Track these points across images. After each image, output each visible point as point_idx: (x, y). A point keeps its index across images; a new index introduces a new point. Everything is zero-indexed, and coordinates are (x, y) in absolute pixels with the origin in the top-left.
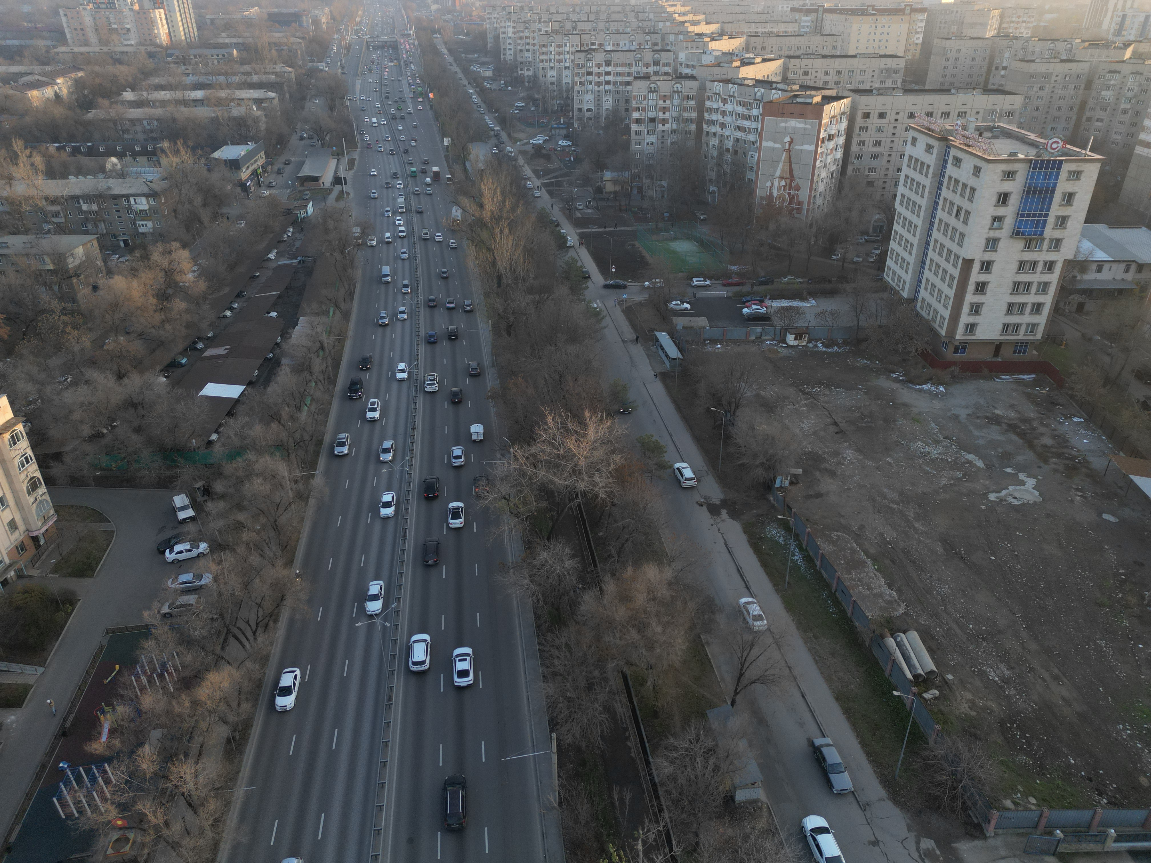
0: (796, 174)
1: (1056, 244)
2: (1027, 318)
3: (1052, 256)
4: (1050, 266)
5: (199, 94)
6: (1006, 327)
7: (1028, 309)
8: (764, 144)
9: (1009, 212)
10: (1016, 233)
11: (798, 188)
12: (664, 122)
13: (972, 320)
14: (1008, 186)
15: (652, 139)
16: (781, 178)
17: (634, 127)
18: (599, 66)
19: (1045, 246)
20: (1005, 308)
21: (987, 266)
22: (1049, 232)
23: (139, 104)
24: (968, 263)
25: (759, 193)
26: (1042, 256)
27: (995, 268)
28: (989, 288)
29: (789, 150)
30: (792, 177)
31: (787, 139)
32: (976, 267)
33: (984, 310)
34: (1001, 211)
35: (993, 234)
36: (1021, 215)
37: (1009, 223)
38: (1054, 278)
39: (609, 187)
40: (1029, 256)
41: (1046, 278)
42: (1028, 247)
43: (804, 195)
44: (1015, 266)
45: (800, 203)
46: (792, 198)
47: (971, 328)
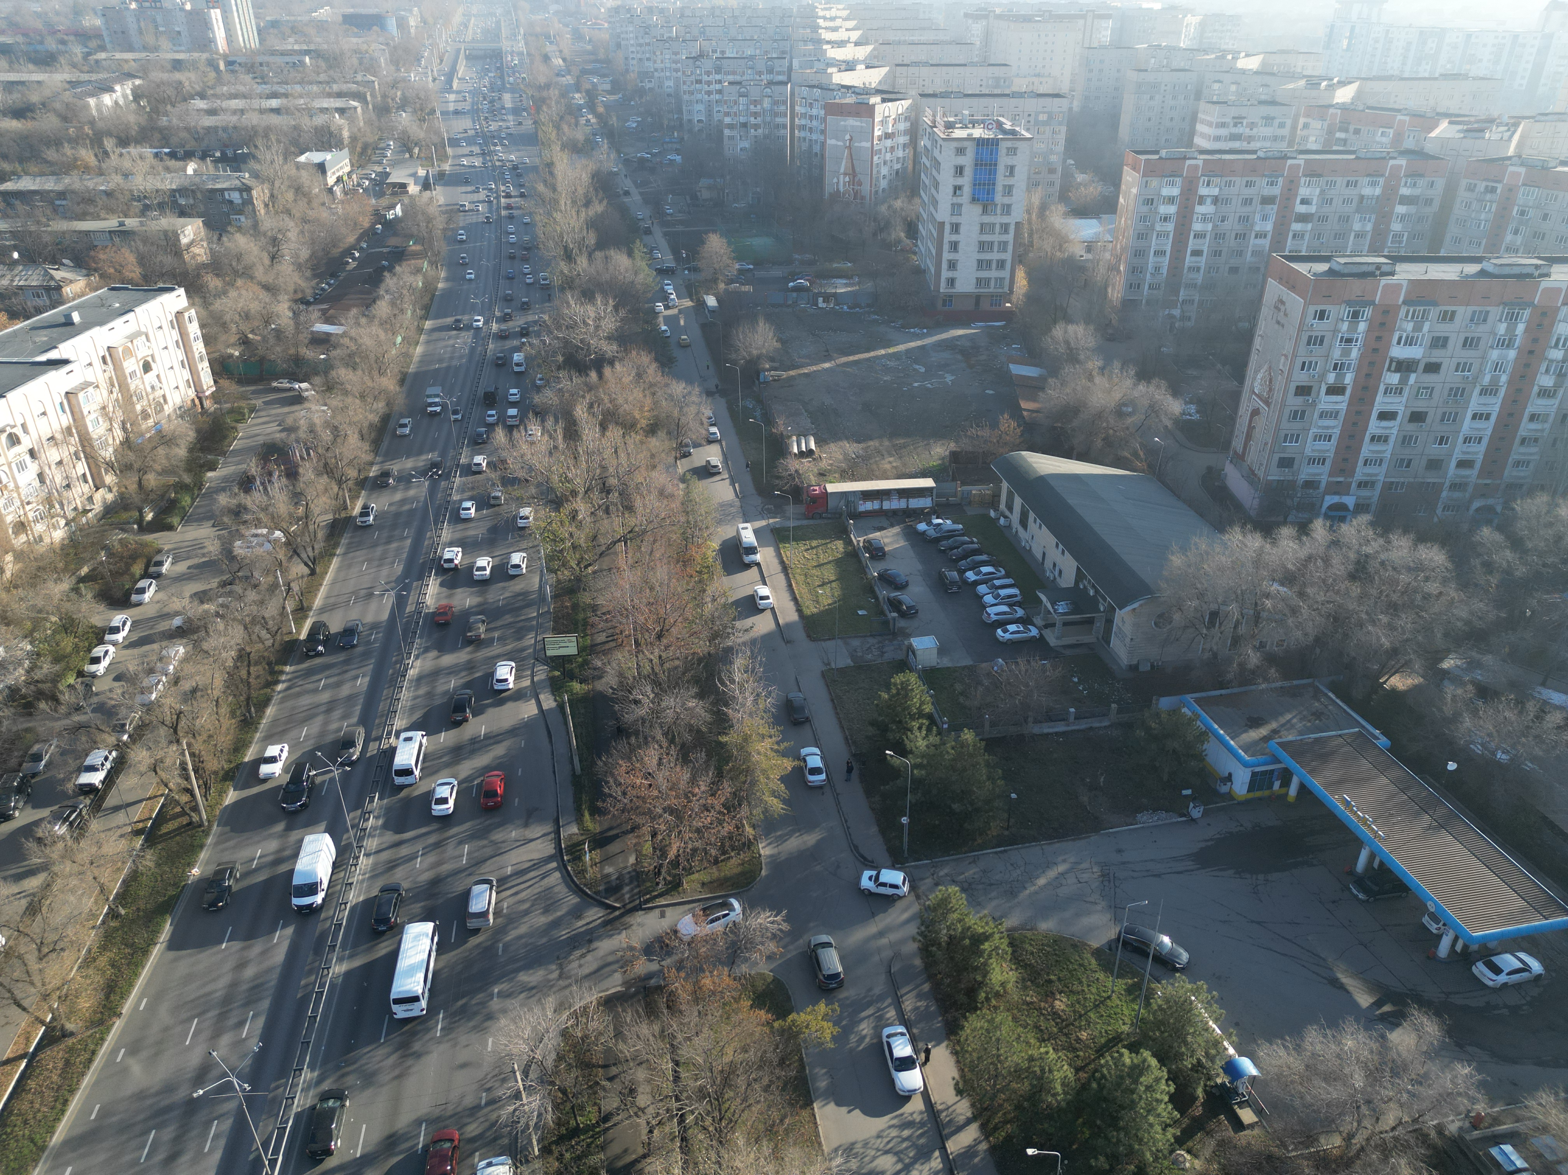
0: (857, 170)
1: (1007, 209)
2: (993, 274)
3: (1005, 219)
4: (1005, 228)
5: (274, 103)
6: (979, 281)
7: (994, 265)
8: (829, 142)
9: (966, 181)
10: (974, 200)
11: (860, 184)
12: (756, 127)
13: (950, 274)
14: (960, 160)
15: (746, 144)
16: (845, 174)
17: (727, 132)
18: (708, 73)
19: (999, 211)
20: (975, 264)
21: (956, 228)
22: (999, 199)
23: (212, 112)
24: (942, 224)
25: (828, 190)
26: (999, 219)
27: (962, 229)
28: (961, 247)
29: (850, 148)
30: (854, 174)
31: (848, 137)
32: (947, 228)
33: (959, 266)
34: (959, 181)
35: (956, 200)
36: (976, 184)
37: (967, 190)
38: (1010, 237)
39: (705, 194)
40: (987, 219)
41: (1004, 238)
42: (985, 211)
43: (866, 189)
44: (977, 228)
45: (863, 198)
46: (856, 194)
47: (951, 282)
